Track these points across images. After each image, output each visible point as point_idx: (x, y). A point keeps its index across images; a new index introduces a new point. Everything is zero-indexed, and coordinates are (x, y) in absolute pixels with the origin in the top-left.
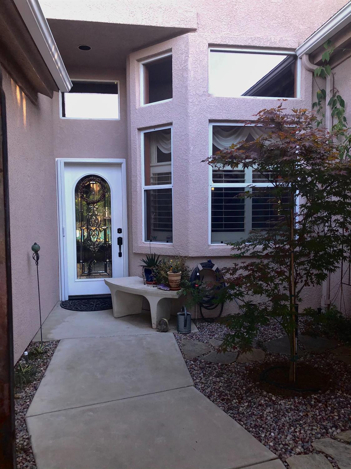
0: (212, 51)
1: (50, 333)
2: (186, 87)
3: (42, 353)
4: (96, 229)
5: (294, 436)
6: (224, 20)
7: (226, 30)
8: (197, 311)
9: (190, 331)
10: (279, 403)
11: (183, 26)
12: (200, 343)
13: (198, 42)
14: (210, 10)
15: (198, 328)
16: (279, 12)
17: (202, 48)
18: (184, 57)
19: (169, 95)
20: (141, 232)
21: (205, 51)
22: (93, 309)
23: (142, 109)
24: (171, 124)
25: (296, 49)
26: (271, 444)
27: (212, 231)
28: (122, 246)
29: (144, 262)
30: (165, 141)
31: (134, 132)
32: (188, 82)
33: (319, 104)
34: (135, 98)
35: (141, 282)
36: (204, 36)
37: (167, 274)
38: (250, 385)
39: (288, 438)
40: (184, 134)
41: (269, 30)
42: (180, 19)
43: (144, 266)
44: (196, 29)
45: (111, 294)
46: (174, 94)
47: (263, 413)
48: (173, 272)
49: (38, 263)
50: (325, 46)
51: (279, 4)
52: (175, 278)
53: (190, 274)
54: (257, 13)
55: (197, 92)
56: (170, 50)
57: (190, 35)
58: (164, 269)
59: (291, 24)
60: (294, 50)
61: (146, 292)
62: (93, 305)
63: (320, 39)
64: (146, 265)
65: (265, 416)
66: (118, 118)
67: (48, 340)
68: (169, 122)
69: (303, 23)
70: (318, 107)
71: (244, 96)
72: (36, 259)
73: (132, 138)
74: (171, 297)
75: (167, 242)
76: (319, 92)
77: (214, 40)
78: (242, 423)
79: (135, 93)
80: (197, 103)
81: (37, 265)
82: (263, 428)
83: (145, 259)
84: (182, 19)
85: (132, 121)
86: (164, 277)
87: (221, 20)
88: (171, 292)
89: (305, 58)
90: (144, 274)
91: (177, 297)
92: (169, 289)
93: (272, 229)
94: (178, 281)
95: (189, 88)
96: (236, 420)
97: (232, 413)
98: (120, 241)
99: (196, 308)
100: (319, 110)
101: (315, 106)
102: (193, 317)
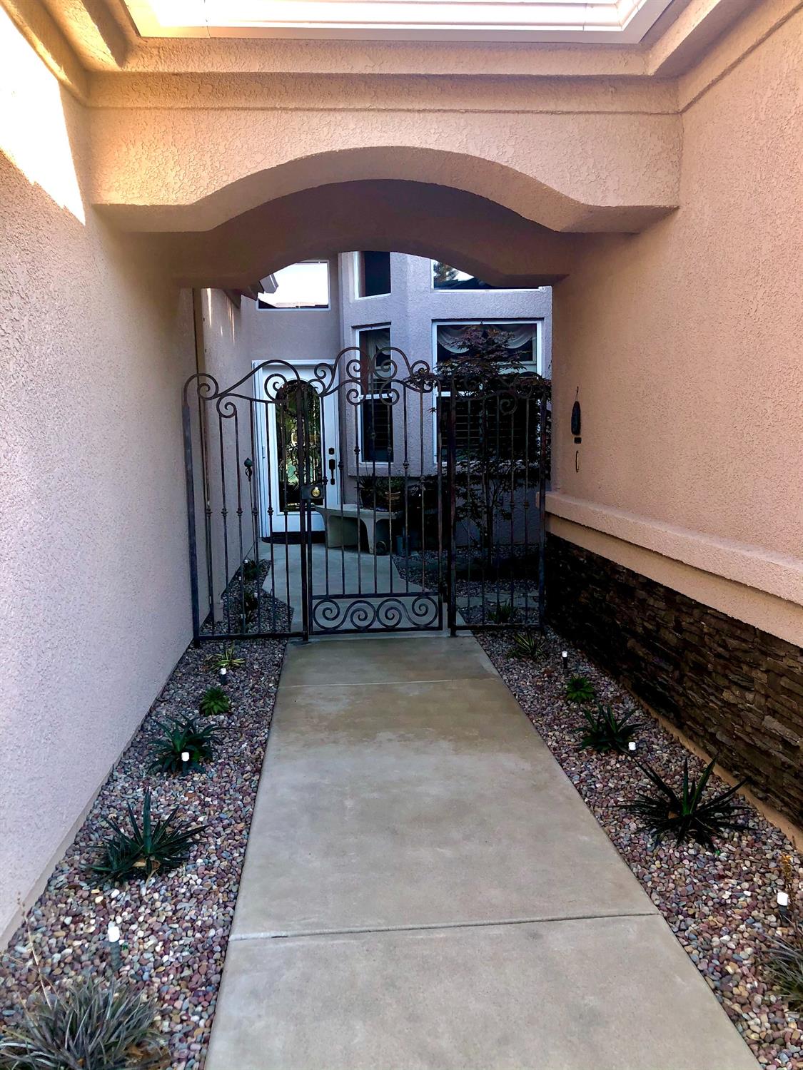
2: (406, 283)
19: (387, 289)
23: (357, 304)
24: (390, 323)
28: (334, 470)
30: (384, 342)
31: (347, 330)
32: (408, 277)
34: (348, 290)
35: (357, 506)
40: (404, 336)
46: (392, 289)
55: (418, 288)
58: (381, 489)
61: (362, 514)
64: (363, 487)
68: (387, 321)
73: (345, 337)
75: (387, 461)
79: (348, 283)
80: (417, 301)
85: (345, 316)
86: (381, 498)
88: (388, 512)
91: (395, 518)
92: (386, 510)
94: (397, 501)
95: (408, 284)
98: (332, 464)
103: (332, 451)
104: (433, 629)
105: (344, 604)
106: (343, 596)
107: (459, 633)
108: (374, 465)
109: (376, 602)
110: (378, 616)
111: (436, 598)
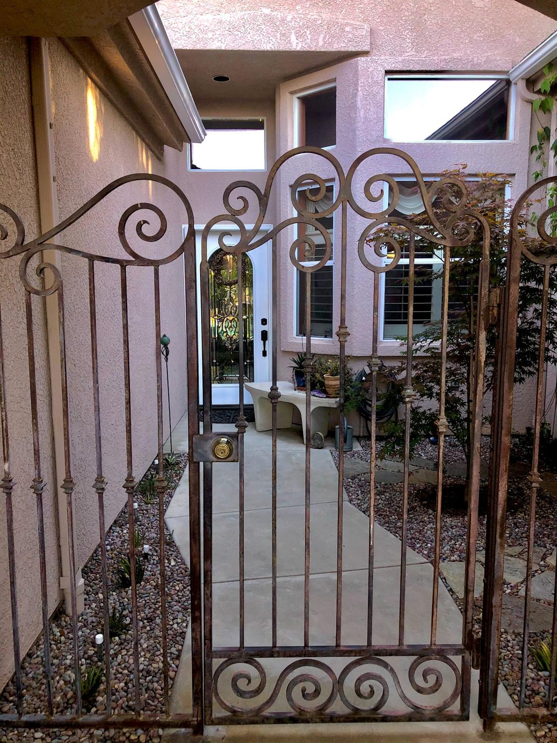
0: (389, 79)
1: (180, 445)
2: (354, 131)
3: (173, 465)
4: (233, 319)
5: (453, 548)
6: (408, 36)
7: (410, 49)
8: (362, 425)
9: (352, 448)
10: (445, 520)
11: (352, 49)
12: (363, 462)
13: (371, 69)
14: (389, 24)
15: (362, 447)
16: (486, 20)
17: (376, 77)
18: (351, 91)
19: (332, 141)
20: (292, 323)
21: (380, 82)
22: (231, 421)
24: (333, 179)
25: (508, 72)
26: (426, 552)
27: (386, 323)
28: (267, 342)
29: (295, 361)
30: (326, 202)
31: (284, 189)
32: (357, 124)
33: (541, 148)
35: (290, 388)
36: (379, 61)
37: (323, 378)
38: (416, 504)
39: (445, 549)
41: (471, 46)
42: (347, 39)
43: (294, 367)
44: (369, 52)
45: (253, 405)
46: (337, 140)
47: (424, 528)
48: (331, 375)
49: (167, 359)
50: (546, 71)
51: (486, 9)
52: (333, 382)
53: (354, 378)
54: (454, 23)
55: (369, 137)
56: (334, 80)
57: (361, 60)
58: (319, 371)
59: (503, 37)
60: (506, 73)
61: (297, 399)
62: (230, 416)
63: (539, 61)
64: (297, 366)
65: (425, 531)
66: (263, 168)
67: (178, 452)
68: (330, 177)
69: (520, 34)
70: (539, 152)
71: (431, 139)
72: (165, 354)
73: (282, 198)
74: (327, 405)
75: (326, 337)
76: (541, 130)
77: (393, 65)
78: (397, 535)
79: (287, 137)
81: (167, 361)
82: (420, 540)
83: (296, 358)
84: (349, 39)
85: (282, 173)
86: (319, 381)
87: (403, 36)
88: (327, 399)
89: (522, 85)
90: (295, 378)
91: (335, 406)
92: (325, 396)
93: (454, 321)
94: (337, 387)
96: (391, 532)
97: (388, 527)
98: (264, 336)
99: (362, 422)
100: (539, 157)
101: (534, 151)
102: (356, 433)
103: (264, 322)
104: (450, 718)
105: (274, 666)
106: (271, 652)
107: (502, 726)
108: (309, 341)
109: (338, 664)
110: (341, 691)
111: (457, 660)
